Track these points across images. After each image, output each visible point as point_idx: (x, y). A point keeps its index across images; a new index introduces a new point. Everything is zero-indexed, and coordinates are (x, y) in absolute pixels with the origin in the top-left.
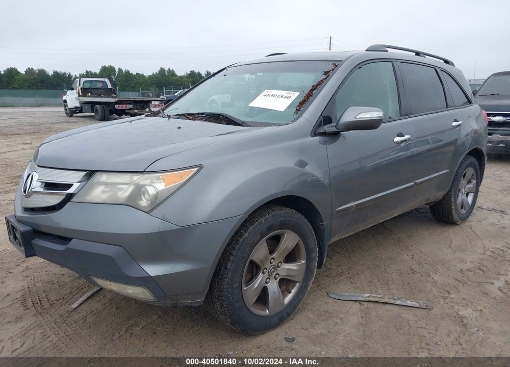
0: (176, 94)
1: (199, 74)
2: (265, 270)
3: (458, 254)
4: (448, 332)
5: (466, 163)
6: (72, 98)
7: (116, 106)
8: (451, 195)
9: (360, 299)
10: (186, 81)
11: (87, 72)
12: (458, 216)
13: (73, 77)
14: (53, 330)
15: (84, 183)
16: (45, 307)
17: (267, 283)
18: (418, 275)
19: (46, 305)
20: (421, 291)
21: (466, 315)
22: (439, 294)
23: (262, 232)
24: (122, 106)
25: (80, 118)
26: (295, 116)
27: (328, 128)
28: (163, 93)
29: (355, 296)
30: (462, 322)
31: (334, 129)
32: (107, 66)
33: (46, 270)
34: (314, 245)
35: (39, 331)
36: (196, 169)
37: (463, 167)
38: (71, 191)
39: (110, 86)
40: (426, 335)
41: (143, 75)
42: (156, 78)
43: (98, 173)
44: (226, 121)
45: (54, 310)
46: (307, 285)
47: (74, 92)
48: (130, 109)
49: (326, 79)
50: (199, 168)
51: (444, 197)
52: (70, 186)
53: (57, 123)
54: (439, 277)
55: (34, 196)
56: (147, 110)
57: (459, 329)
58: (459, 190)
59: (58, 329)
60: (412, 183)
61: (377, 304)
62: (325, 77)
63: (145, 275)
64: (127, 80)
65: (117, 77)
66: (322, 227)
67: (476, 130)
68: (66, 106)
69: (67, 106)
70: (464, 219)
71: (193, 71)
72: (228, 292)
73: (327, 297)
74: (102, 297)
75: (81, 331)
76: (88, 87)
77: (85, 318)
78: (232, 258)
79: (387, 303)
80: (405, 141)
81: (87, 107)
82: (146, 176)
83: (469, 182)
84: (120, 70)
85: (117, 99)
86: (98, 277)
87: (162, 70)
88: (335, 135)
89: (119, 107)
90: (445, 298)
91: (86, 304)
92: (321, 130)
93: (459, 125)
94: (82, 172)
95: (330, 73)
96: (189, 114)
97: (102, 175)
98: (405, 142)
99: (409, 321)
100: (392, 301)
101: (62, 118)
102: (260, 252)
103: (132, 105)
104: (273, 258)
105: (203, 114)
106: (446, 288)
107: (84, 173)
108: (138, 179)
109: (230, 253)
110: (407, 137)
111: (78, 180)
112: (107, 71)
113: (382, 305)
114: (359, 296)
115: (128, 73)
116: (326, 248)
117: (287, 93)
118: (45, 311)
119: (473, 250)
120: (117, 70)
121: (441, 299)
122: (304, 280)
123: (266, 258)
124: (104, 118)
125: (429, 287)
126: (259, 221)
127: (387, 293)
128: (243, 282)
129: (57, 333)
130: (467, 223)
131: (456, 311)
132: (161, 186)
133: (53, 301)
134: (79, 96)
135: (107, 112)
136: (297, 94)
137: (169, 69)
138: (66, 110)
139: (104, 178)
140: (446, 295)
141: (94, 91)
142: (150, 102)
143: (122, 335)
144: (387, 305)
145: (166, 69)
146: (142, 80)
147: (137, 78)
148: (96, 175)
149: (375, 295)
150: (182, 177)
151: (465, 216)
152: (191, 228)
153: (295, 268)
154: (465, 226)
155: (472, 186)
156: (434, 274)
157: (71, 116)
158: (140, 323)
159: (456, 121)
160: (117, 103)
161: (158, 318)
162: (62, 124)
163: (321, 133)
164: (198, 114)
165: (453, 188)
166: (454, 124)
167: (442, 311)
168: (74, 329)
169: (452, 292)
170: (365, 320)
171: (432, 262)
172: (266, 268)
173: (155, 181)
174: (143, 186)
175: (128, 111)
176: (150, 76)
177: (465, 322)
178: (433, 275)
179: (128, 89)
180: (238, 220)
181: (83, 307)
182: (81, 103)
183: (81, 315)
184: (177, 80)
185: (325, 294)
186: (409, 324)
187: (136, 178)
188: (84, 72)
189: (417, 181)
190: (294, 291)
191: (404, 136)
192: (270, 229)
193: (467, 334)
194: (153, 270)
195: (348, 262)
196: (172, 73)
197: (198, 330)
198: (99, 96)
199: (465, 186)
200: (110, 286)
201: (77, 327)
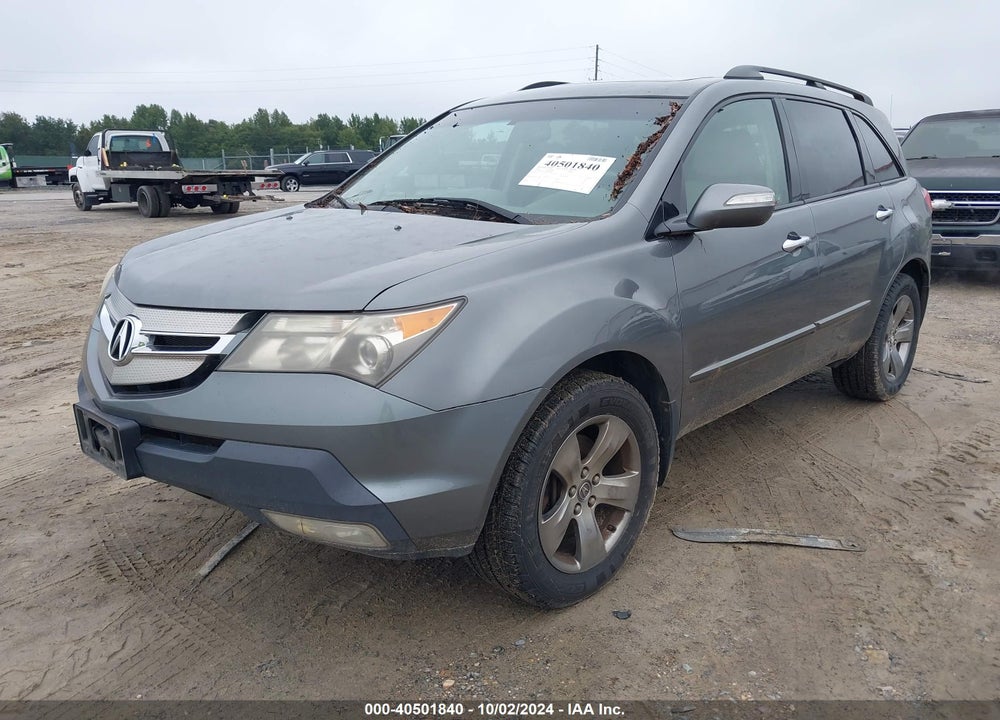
0: (297, 162)
1: (337, 121)
2: (573, 490)
3: (892, 455)
4: (899, 591)
5: (899, 288)
6: (88, 172)
7: (184, 188)
8: (873, 346)
9: (734, 538)
10: (311, 136)
11: (106, 117)
12: (885, 387)
13: (78, 128)
14: (175, 617)
15: (243, 335)
16: (147, 575)
17: (576, 513)
18: (828, 494)
19: (148, 572)
20: (839, 522)
21: (926, 561)
22: (871, 525)
23: (572, 419)
24: (197, 188)
25: (108, 214)
26: (613, 203)
27: (673, 224)
28: (269, 159)
29: (723, 534)
30: (921, 572)
31: (684, 226)
32: (148, 106)
33: (127, 507)
34: (654, 442)
35: (146, 620)
36: (455, 305)
37: (893, 295)
38: (216, 350)
39: (166, 148)
40: (863, 597)
41: (222, 124)
42: (251, 129)
43: (270, 315)
44: (480, 214)
45: (166, 580)
46: (642, 517)
47: (93, 159)
48: (212, 194)
49: (662, 131)
50: (460, 302)
51: (860, 352)
52: (213, 341)
53: (62, 223)
54: (866, 496)
55: (135, 362)
56: (247, 194)
57: (917, 585)
58: (886, 338)
59: (183, 614)
60: (813, 326)
61: (764, 547)
62: (659, 128)
63: (373, 502)
64: (192, 135)
65: (169, 128)
66: (666, 410)
67: (914, 224)
68: (75, 189)
69: (78, 188)
70: (894, 391)
71: (325, 115)
72: (516, 529)
73: (672, 538)
74: (251, 553)
75: (230, 615)
76: (121, 150)
77: (230, 593)
78: (522, 467)
79: (783, 545)
80: (801, 247)
81: (120, 189)
82: (366, 318)
83: (902, 322)
84: (175, 114)
85: (186, 174)
86: (279, 510)
87: (262, 115)
88: (684, 237)
89: (189, 189)
90: (883, 533)
91: (224, 567)
92: (662, 228)
93: (887, 217)
94: (235, 315)
95: (669, 121)
96: (403, 202)
97: (279, 318)
98: (800, 250)
99: (827, 573)
100: (791, 540)
101: (69, 213)
102: (567, 456)
103: (215, 186)
104: (586, 468)
105: (431, 200)
106: (882, 515)
107: (240, 316)
108: (353, 325)
109: (519, 459)
110: (804, 239)
111: (229, 330)
112: (149, 117)
113: (774, 548)
114: (731, 534)
115: (191, 119)
116: (673, 447)
117: (591, 159)
118: (149, 582)
119: (919, 447)
120: (169, 115)
121: (876, 534)
122: (637, 507)
123: (576, 465)
124: (159, 213)
125: (851, 514)
126: (566, 399)
127: (778, 527)
128: (540, 512)
129: (183, 621)
130: (900, 399)
131: (907, 553)
132: (396, 338)
133: (158, 564)
134: (104, 167)
135: (164, 201)
136: (611, 161)
137: (276, 111)
138: (76, 196)
139: (282, 324)
140: (885, 527)
141: (133, 158)
142: (251, 178)
143: (309, 620)
144: (784, 548)
145: (271, 112)
146: (222, 134)
147: (211, 129)
148: (266, 319)
149: (758, 531)
150: (431, 320)
151: (896, 385)
152: (453, 412)
153: (622, 485)
154: (895, 405)
155: (907, 329)
156: (857, 492)
157: (88, 209)
158: (337, 597)
159: (882, 208)
160: (182, 182)
161: (369, 587)
162: (72, 226)
163: (662, 234)
164: (422, 200)
165: (877, 335)
166: (880, 214)
167: (882, 556)
168: (216, 611)
169: (893, 521)
170: (750, 576)
171: (848, 471)
172: (574, 486)
173: (383, 328)
174: (362, 337)
175: (209, 198)
176: (238, 126)
177: (926, 572)
178: (856, 494)
179: (193, 153)
180: (533, 398)
181: (219, 573)
182: (107, 181)
183: (220, 586)
184: (293, 134)
185: (667, 532)
186: (828, 579)
187: (347, 323)
188: (100, 118)
189: (821, 322)
190: (620, 527)
191: (799, 238)
192: (585, 412)
193: (933, 593)
194: (388, 492)
195: (697, 474)
196: (282, 120)
197: (450, 606)
198: (145, 167)
199: (897, 331)
200: (300, 527)
201: (220, 609)
